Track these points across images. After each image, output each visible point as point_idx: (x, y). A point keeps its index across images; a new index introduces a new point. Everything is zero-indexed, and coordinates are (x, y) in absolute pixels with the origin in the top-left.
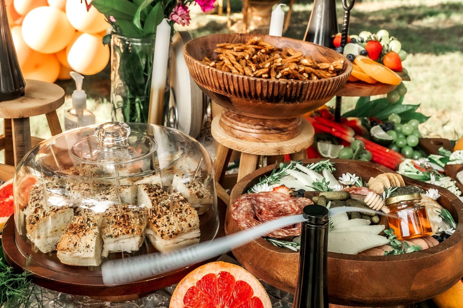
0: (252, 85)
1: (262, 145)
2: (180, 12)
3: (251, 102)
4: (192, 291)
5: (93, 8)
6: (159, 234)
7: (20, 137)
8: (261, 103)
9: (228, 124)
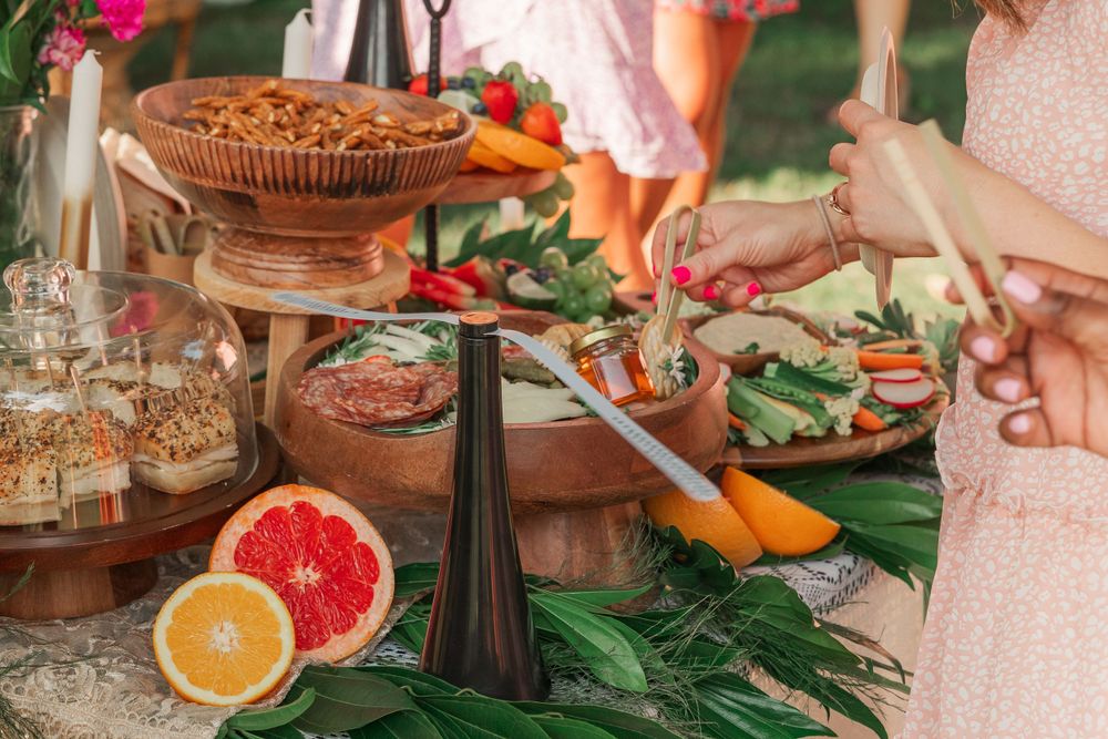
0: (301, 163)
2: (64, 44)
3: (297, 200)
4: (246, 539)
6: (164, 454)
8: (317, 200)
9: (239, 260)
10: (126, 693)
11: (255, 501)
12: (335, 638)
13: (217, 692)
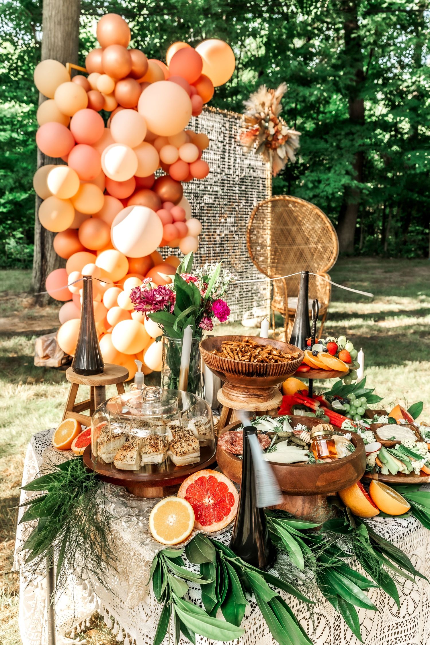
1: (246, 404)
2: (205, 322)
3: (237, 376)
4: (191, 486)
5: (150, 319)
6: (175, 453)
7: (99, 398)
8: (242, 377)
10: (140, 532)
11: (196, 473)
12: (215, 523)
13: (164, 539)
